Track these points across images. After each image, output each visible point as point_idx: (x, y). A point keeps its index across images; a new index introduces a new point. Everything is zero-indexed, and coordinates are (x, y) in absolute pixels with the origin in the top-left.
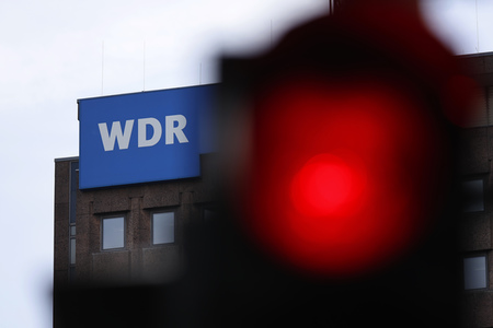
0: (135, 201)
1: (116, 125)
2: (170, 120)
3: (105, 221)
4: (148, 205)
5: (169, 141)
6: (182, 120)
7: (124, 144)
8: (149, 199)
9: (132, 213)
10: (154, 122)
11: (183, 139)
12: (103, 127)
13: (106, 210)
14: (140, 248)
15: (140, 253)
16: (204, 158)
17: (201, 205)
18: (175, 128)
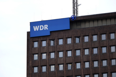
0: (39, 39)
1: (36, 26)
2: (45, 26)
3: (35, 43)
5: (45, 29)
7: (37, 30)
8: (42, 39)
13: (35, 41)
14: (40, 47)
15: (40, 48)
16: (51, 32)
17: (50, 40)
18: (46, 27)
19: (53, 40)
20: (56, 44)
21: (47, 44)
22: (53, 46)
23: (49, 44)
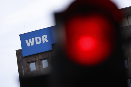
0: (37, 58)
1: (30, 40)
2: (43, 37)
4: (41, 58)
5: (44, 42)
6: (46, 36)
7: (32, 44)
8: (41, 57)
9: (37, 61)
10: (39, 38)
11: (47, 41)
12: (27, 41)
13: (30, 61)
15: (40, 71)
18: (45, 39)
21: (50, 64)
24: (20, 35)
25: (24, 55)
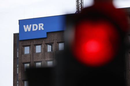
0: (32, 43)
1: (27, 26)
2: (40, 24)
3: (25, 47)
6: (42, 25)
7: (29, 30)
8: (35, 42)
9: (31, 46)
10: (36, 25)
11: (43, 29)
12: (24, 26)
13: (25, 45)
14: (33, 53)
15: (33, 55)
16: (48, 33)
17: (47, 44)
18: (41, 26)
19: (51, 44)
20: (55, 49)
21: (42, 50)
22: (50, 53)
23: (45, 50)
24: (19, 20)
25: (20, 39)
